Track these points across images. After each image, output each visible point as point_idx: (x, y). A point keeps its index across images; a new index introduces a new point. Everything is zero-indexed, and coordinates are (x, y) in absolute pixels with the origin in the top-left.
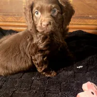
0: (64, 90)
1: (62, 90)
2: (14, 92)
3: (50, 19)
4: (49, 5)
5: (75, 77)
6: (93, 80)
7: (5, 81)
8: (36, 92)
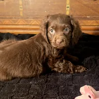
0: (62, 94)
1: (60, 93)
2: (12, 97)
3: (63, 37)
4: (63, 25)
5: (72, 80)
6: (91, 83)
7: (3, 86)
8: (34, 97)
